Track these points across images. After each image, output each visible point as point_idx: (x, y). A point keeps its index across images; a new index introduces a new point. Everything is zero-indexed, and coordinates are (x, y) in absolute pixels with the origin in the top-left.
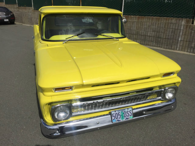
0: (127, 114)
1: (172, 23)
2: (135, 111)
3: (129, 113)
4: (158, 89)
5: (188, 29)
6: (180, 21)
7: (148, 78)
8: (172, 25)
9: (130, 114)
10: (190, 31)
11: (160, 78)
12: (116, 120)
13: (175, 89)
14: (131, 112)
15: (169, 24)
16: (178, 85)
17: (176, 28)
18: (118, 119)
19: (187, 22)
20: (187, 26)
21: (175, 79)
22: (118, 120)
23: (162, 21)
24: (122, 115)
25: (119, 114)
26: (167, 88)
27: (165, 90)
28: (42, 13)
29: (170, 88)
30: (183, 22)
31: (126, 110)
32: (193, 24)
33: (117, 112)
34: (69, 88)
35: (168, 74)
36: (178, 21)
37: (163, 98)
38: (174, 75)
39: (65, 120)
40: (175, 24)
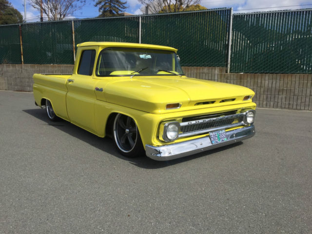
0: (222, 137)
1: (204, 73)
2: (228, 134)
4: (238, 113)
5: (223, 78)
6: (213, 70)
7: (233, 100)
9: (224, 136)
11: (241, 101)
12: (215, 141)
14: (225, 134)
15: (201, 74)
16: (254, 109)
17: (210, 78)
19: (221, 71)
20: (221, 75)
21: (250, 104)
23: (192, 72)
24: (218, 137)
25: (216, 135)
26: (247, 112)
27: (246, 113)
28: (99, 46)
29: (249, 112)
30: (217, 71)
31: (221, 132)
32: (227, 72)
33: (214, 134)
34: (176, 105)
35: (247, 98)
36: (210, 70)
37: (245, 123)
38: (250, 100)
39: (174, 140)
40: (207, 73)
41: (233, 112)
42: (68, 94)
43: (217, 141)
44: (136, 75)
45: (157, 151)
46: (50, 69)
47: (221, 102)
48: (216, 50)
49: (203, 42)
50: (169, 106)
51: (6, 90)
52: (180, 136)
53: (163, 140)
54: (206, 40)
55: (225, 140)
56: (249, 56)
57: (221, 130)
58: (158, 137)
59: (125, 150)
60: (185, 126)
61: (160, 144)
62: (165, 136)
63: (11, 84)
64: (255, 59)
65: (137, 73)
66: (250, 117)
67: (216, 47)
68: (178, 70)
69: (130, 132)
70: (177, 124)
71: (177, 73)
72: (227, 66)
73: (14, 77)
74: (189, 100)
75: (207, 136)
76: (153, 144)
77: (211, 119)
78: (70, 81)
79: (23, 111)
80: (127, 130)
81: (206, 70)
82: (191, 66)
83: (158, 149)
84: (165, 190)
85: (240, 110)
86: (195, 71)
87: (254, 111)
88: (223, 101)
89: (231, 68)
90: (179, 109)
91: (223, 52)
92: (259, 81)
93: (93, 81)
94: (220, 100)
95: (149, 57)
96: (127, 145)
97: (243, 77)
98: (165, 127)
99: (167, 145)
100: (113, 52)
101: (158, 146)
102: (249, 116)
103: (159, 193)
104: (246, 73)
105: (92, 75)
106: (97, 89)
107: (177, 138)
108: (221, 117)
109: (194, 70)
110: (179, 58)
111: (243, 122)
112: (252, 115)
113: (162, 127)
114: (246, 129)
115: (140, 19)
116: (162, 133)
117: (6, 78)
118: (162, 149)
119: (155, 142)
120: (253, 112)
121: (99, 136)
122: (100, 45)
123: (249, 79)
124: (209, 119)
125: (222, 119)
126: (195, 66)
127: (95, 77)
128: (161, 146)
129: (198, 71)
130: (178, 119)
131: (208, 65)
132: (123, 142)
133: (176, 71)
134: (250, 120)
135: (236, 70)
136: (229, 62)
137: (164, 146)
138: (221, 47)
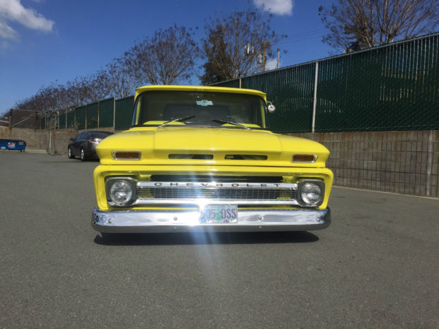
0: (227, 215)
3: (230, 212)
6: (425, 136)
8: (409, 144)
9: (233, 215)
11: (287, 163)
12: (207, 219)
15: (404, 143)
17: (419, 150)
18: (210, 219)
23: (389, 139)
25: (214, 211)
27: (300, 186)
30: (431, 137)
33: (209, 208)
36: (420, 136)
40: (414, 141)
43: (213, 220)
74: (152, 148)
77: (205, 183)
86: (394, 138)
98: (107, 184)
115: (317, 65)
119: (102, 205)
129: (399, 138)
131: (417, 128)
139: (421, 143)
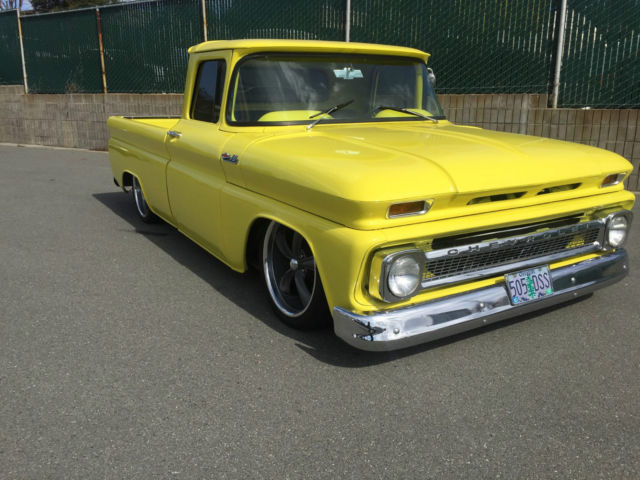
0: (540, 284)
1: (495, 109)
2: (555, 275)
3: (542, 279)
5: (540, 121)
6: (518, 102)
7: (575, 186)
8: (495, 112)
9: (546, 283)
10: (546, 125)
11: (595, 190)
12: (520, 297)
13: (625, 216)
14: (547, 277)
15: (488, 111)
16: (629, 208)
17: (508, 120)
18: (523, 295)
19: (537, 102)
20: (536, 113)
21: (620, 194)
22: (523, 299)
23: (467, 105)
24: (529, 285)
25: (524, 282)
26: (612, 216)
27: (608, 220)
28: (233, 49)
29: (616, 216)
30: (526, 103)
31: (537, 272)
32: (550, 105)
33: (518, 277)
34: (418, 206)
35: (611, 179)
36: (510, 101)
37: (603, 245)
38: (619, 185)
39: (408, 297)
40: (503, 109)
41: (572, 218)
42: (170, 164)
43: (526, 296)
44: (321, 122)
45: (362, 324)
46: (159, 103)
47: (540, 193)
48: (527, 51)
49: (495, 34)
50: (399, 209)
51: (75, 147)
52: (425, 285)
53: (380, 297)
54: (501, 30)
55: (549, 291)
56: (607, 65)
57: (539, 266)
58: (366, 288)
59: (288, 310)
60: (440, 261)
61: (372, 308)
62: (385, 287)
63: (84, 135)
64: (621, 73)
65: (326, 116)
66: (618, 229)
67: (526, 47)
68: (429, 106)
69: (300, 266)
70: (419, 256)
71: (425, 114)
72: (551, 90)
73: (90, 120)
74: (451, 190)
75: (498, 284)
76: (353, 308)
77: (512, 239)
78: (173, 135)
79: (95, 195)
80: (294, 262)
81: (499, 101)
82: (464, 91)
83: (365, 320)
84: (378, 441)
85: (591, 212)
86: (474, 105)
87: (630, 213)
88: (547, 191)
89: (560, 95)
90: (423, 216)
91: (543, 56)
92: (632, 127)
93: (218, 137)
94: (540, 189)
95: (357, 73)
96: (292, 298)
97: (590, 117)
98: (385, 265)
99: (391, 311)
100: (268, 63)
101: (367, 313)
102: (616, 226)
103: (359, 454)
104: (599, 107)
105: (219, 123)
106: (226, 157)
107: (419, 290)
108: (539, 232)
109: (470, 102)
110: (433, 75)
111: (596, 243)
112: (622, 225)
113: (377, 263)
114: (604, 260)
116: (376, 279)
117: (74, 123)
118: (376, 321)
119: (360, 302)
120: (626, 216)
121: (233, 268)
122: (237, 48)
123: (605, 122)
124: (506, 240)
125: (541, 237)
126: (473, 91)
127: (225, 126)
128: (375, 313)
129: (481, 104)
130: (421, 242)
131: (504, 89)
132: (285, 288)
133: (424, 107)
134: (615, 237)
135: (572, 102)
136: (557, 81)
137: (382, 312)
138: (538, 46)
139: (511, 112)
